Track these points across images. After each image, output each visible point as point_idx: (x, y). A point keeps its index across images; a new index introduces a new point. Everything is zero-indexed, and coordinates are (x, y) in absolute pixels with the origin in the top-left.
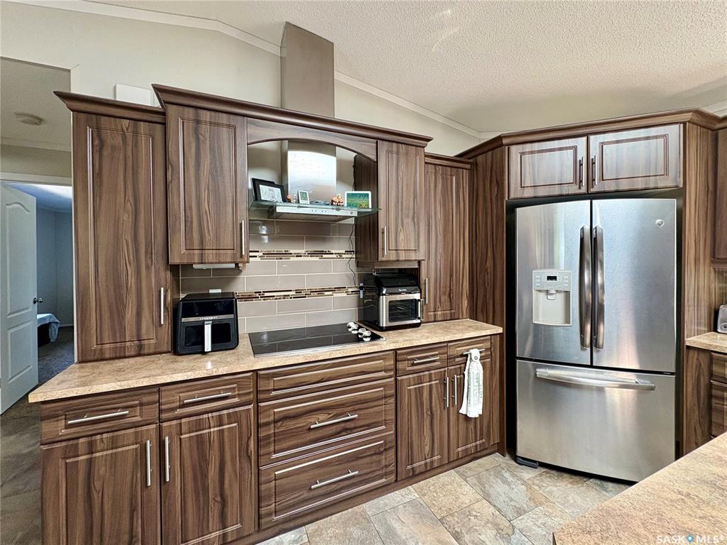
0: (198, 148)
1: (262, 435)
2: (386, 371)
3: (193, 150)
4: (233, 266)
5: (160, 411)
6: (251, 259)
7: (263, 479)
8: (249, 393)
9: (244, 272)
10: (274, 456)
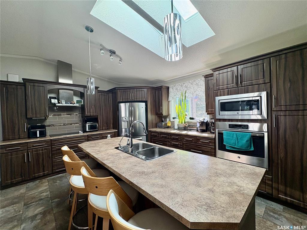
0: (34, 92)
1: (53, 153)
2: (85, 140)
3: (33, 92)
4: (44, 118)
5: (28, 148)
6: (49, 116)
7: (53, 162)
8: (49, 144)
9: (47, 119)
10: (56, 157)
